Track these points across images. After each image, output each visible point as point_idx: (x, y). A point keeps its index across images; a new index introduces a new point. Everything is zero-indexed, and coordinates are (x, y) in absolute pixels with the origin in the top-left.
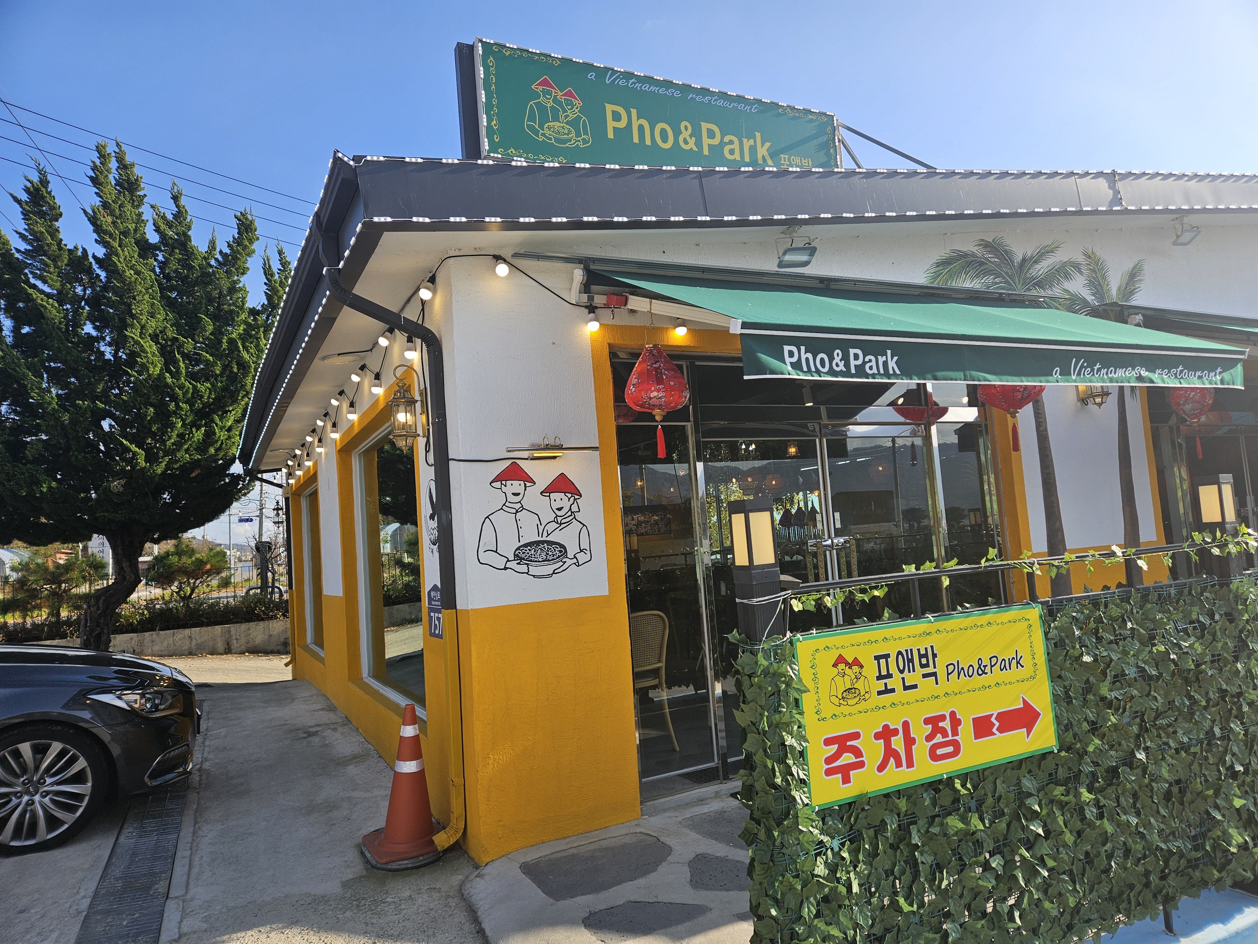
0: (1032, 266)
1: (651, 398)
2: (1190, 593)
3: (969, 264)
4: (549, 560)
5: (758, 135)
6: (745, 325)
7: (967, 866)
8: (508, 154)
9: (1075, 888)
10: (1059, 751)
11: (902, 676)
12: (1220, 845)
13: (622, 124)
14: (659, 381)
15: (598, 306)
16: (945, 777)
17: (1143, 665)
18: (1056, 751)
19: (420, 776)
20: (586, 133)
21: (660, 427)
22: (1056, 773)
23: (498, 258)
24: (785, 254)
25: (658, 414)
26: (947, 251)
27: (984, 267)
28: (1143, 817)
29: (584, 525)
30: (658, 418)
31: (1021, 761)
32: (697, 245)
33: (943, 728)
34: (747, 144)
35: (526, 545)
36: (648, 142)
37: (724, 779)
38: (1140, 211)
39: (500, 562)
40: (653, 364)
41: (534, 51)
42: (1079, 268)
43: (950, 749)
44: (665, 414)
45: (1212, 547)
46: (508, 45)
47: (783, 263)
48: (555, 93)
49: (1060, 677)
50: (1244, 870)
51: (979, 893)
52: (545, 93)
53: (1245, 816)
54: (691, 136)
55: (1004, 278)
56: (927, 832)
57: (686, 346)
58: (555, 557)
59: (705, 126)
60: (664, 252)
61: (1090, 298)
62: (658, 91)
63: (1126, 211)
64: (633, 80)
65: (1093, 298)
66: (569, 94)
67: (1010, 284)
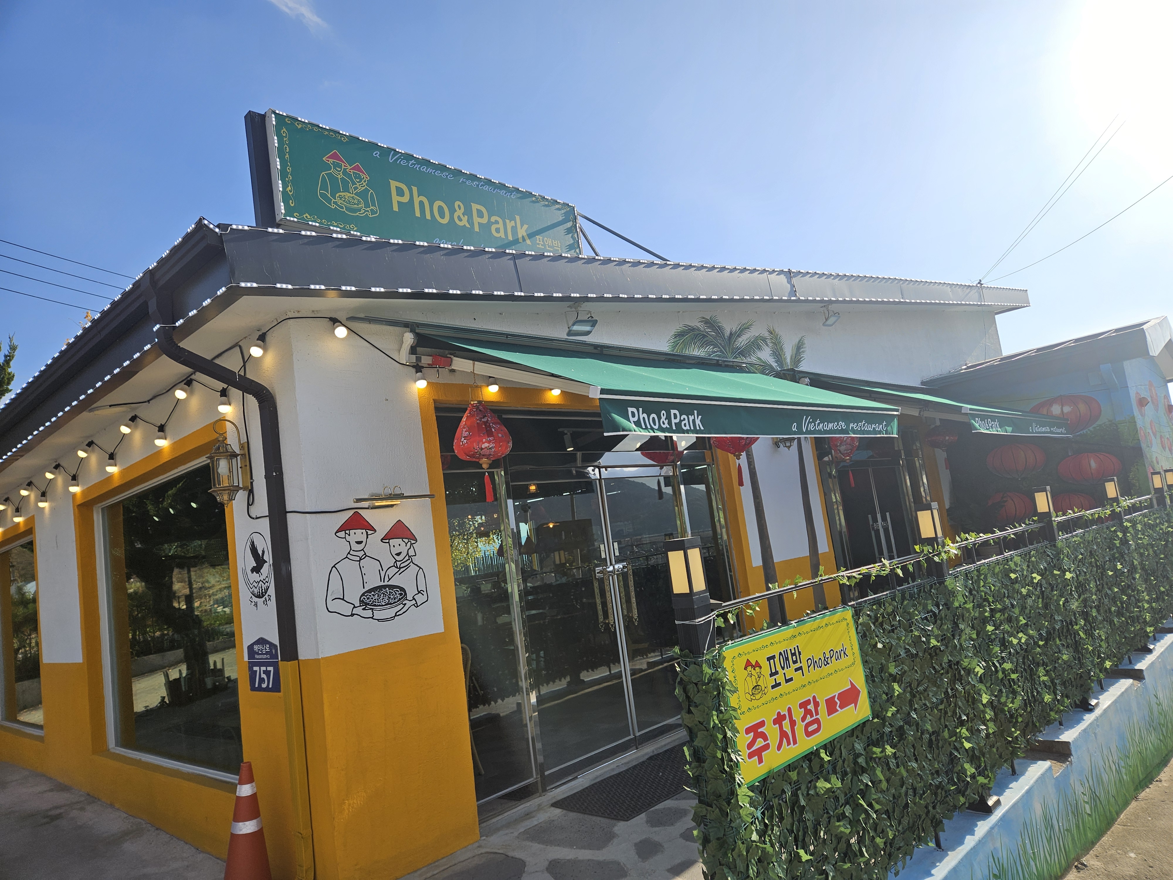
0: (736, 339)
1: (482, 449)
2: (924, 591)
3: (696, 336)
4: (391, 604)
5: (518, 218)
6: (603, 391)
7: (832, 817)
8: (303, 219)
9: (891, 824)
10: (873, 718)
11: (784, 671)
12: (961, 777)
13: (405, 199)
14: (489, 434)
15: (425, 366)
16: (815, 749)
17: (908, 647)
18: (871, 719)
19: (258, 835)
20: (374, 205)
21: (487, 474)
22: (871, 735)
23: (335, 321)
24: (573, 325)
25: (485, 463)
26: (681, 326)
27: (705, 339)
28: (919, 762)
29: (420, 568)
30: (485, 466)
31: (853, 730)
32: (500, 314)
33: (810, 710)
34: (510, 224)
35: (370, 591)
36: (428, 217)
37: (543, 792)
38: (807, 301)
39: (347, 609)
40: (481, 418)
41: (324, 127)
42: (766, 342)
43: (815, 726)
44: (490, 462)
45: (933, 556)
46: (300, 119)
47: (572, 332)
48: (345, 166)
49: (866, 662)
50: (974, 794)
51: (841, 837)
52: (336, 165)
53: (971, 753)
54: (464, 214)
55: (719, 348)
56: (808, 794)
57: (497, 402)
58: (396, 600)
59: (475, 207)
60: (475, 319)
61: (774, 365)
62: (434, 173)
63: (799, 301)
64: (413, 161)
65: (777, 365)
66: (357, 168)
67: (723, 353)
